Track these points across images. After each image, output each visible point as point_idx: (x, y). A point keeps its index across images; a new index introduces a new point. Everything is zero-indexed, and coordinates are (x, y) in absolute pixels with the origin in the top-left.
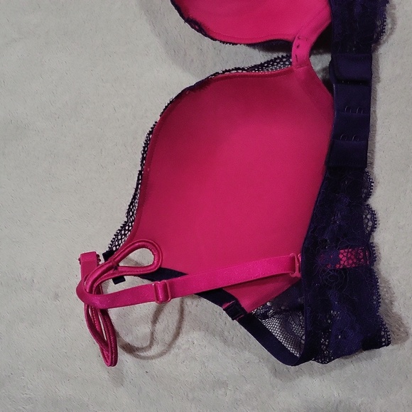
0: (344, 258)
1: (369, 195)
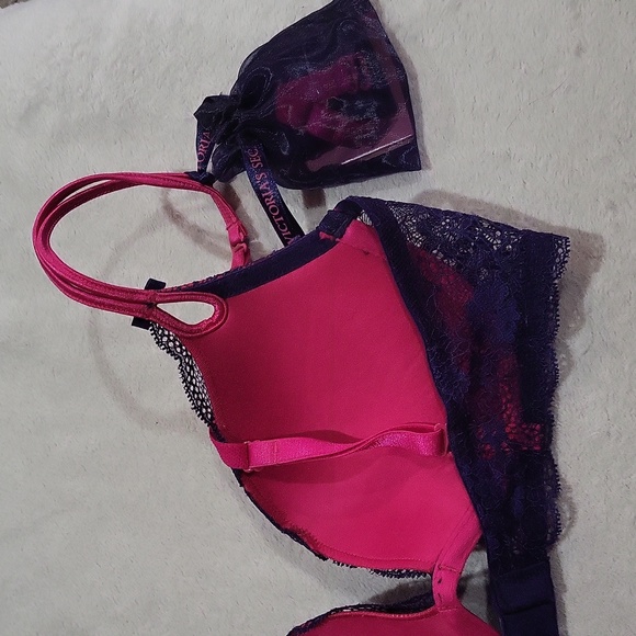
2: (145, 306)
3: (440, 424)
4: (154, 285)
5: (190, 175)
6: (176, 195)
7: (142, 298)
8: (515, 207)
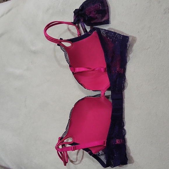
0: (118, 141)
1: (124, 126)
2: (59, 42)
3: (106, 67)
4: (61, 39)
5: (72, 23)
6: (70, 26)
7: (59, 41)
8: (123, 31)
